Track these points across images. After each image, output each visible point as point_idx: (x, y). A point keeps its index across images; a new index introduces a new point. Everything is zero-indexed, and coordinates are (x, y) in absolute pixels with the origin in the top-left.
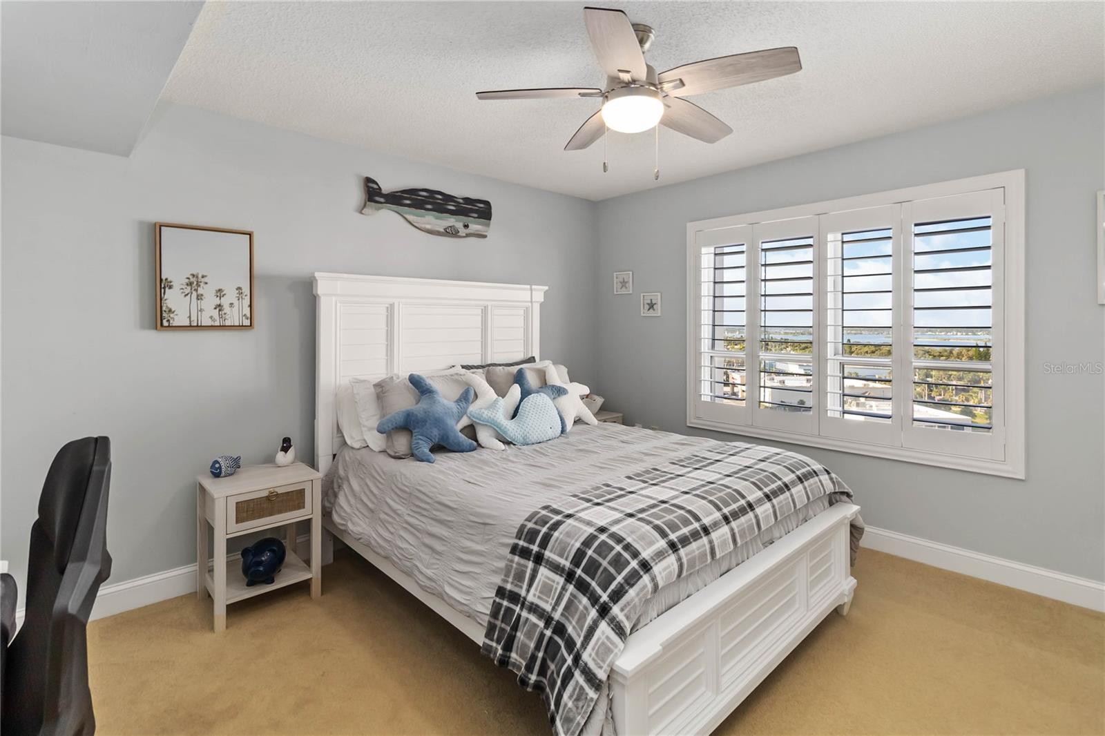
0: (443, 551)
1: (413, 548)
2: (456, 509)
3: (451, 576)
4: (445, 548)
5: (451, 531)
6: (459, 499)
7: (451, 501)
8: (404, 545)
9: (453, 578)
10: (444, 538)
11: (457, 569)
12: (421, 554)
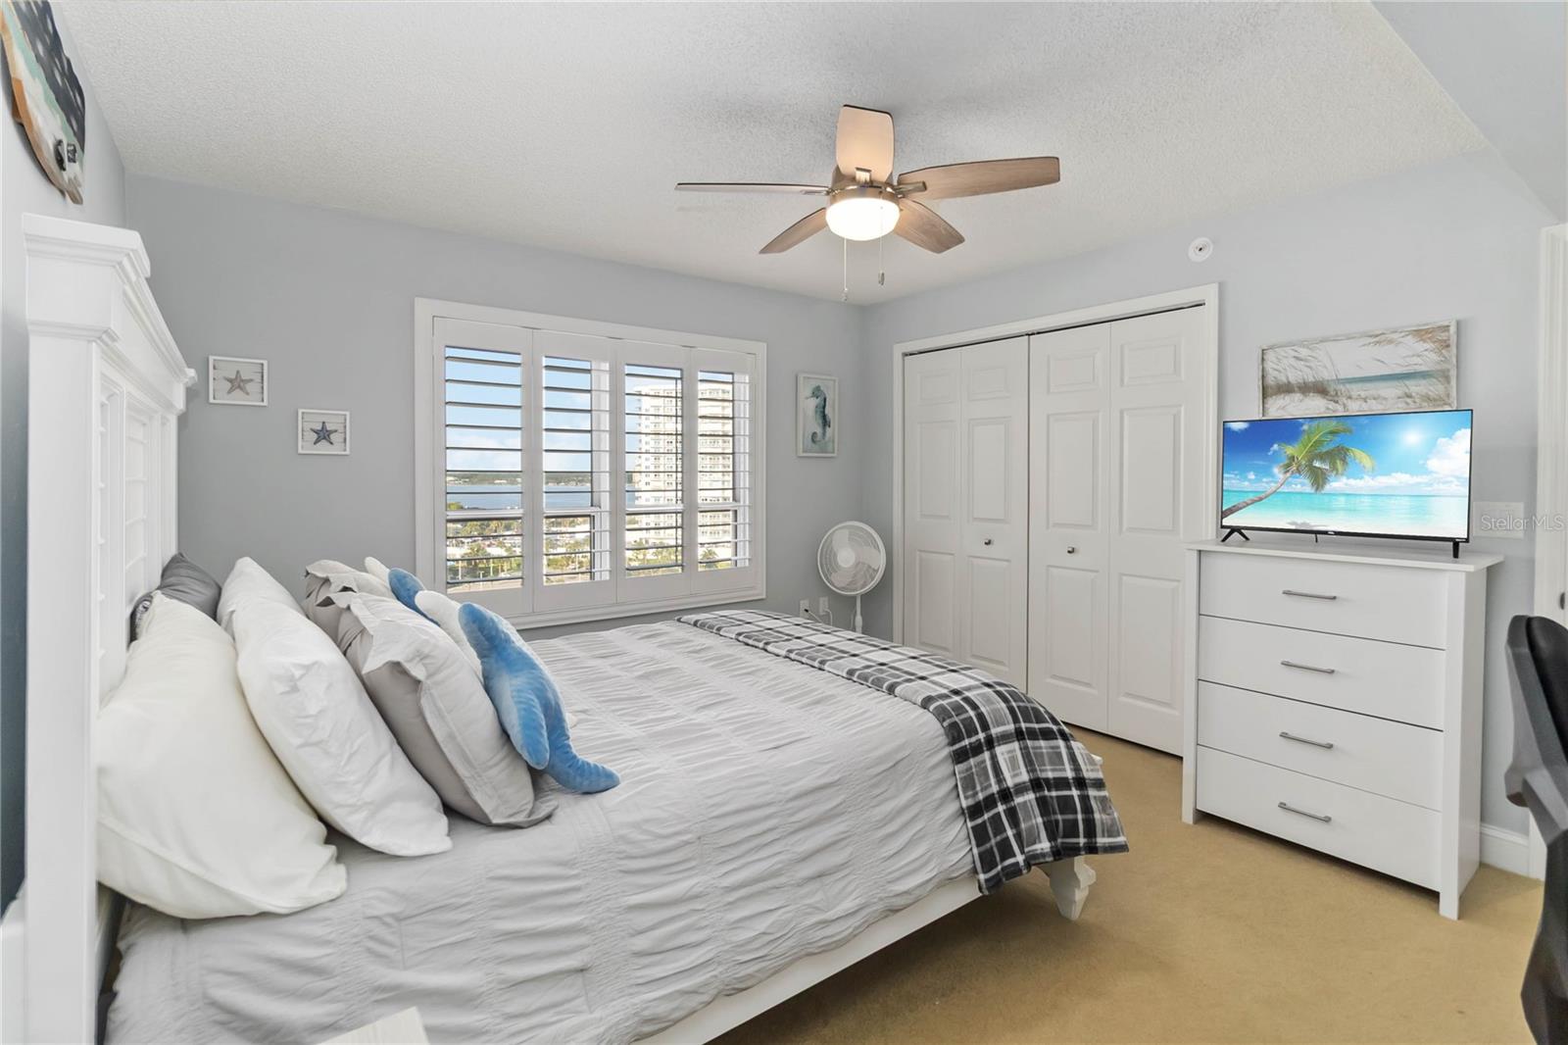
0: (851, 854)
1: (783, 910)
2: (839, 779)
3: (890, 870)
4: (849, 850)
5: (843, 818)
6: (831, 765)
7: (819, 777)
8: (762, 925)
9: (893, 868)
10: (843, 836)
11: (892, 852)
12: (808, 901)
